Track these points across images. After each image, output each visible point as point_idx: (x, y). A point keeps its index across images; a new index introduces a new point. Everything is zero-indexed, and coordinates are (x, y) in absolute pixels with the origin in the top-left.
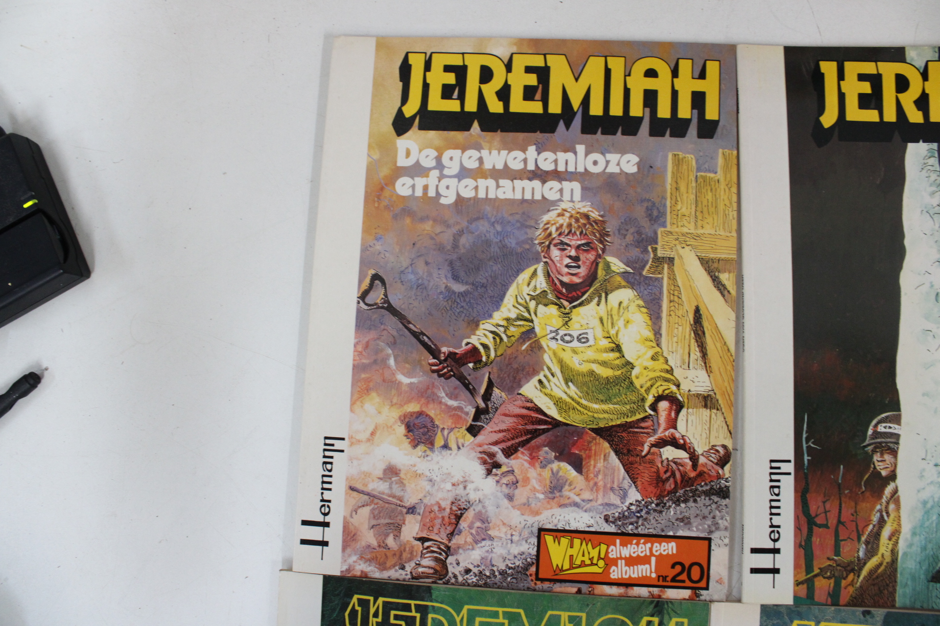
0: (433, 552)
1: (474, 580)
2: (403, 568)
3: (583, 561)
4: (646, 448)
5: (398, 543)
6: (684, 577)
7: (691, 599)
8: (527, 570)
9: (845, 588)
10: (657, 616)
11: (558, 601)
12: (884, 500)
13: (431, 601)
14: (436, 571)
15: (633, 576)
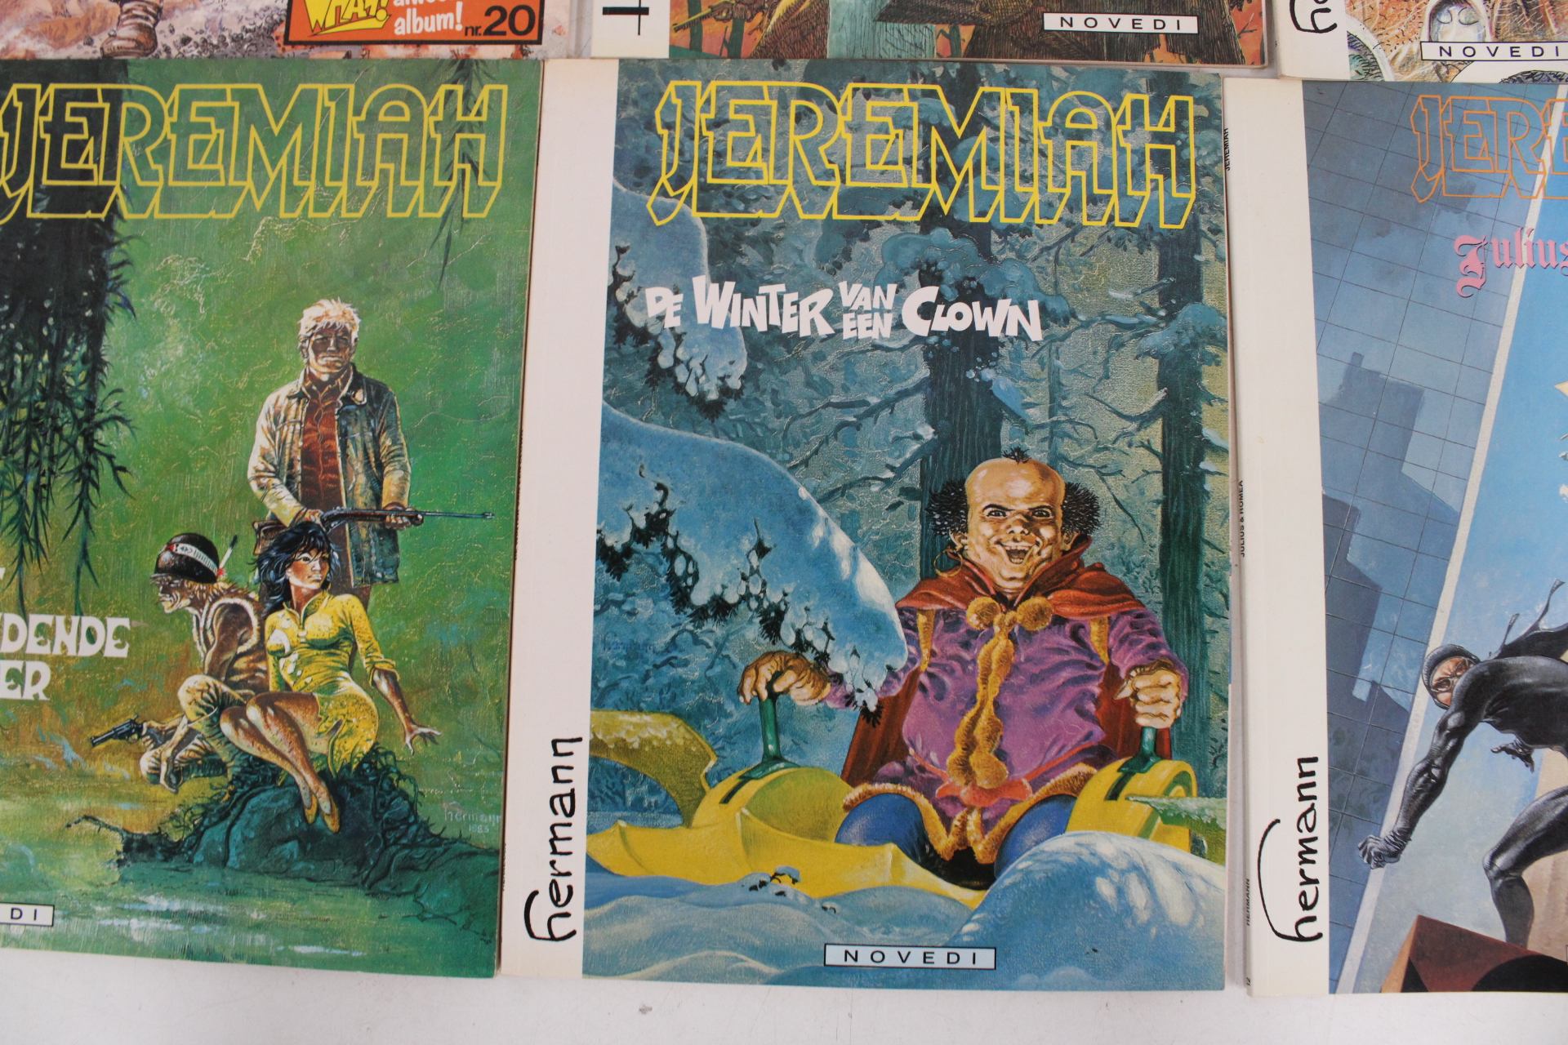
0: (137, 16)
1: (195, 52)
2: (90, 43)
3: (355, 15)
5: (85, 7)
6: (505, 26)
7: (514, 57)
8: (272, 31)
9: (750, 34)
10: (462, 83)
11: (315, 70)
13: (127, 82)
14: (139, 44)
15: (428, 30)
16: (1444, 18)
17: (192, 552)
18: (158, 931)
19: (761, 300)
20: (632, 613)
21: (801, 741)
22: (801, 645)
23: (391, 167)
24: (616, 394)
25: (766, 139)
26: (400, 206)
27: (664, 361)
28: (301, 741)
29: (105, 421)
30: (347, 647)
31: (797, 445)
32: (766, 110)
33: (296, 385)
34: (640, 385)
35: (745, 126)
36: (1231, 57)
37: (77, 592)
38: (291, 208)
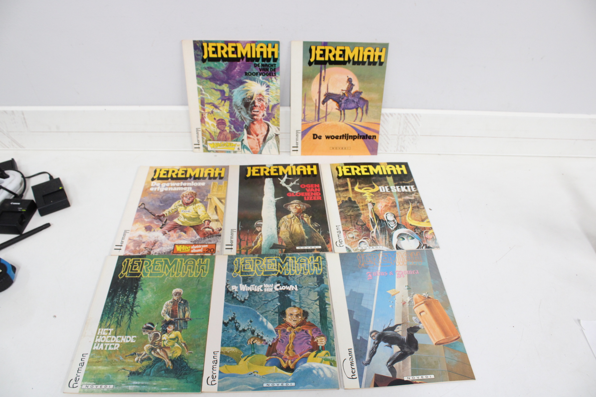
0: (148, 250)
1: (157, 255)
2: (139, 253)
3: (185, 250)
4: (202, 229)
5: (139, 249)
6: (209, 251)
7: (211, 255)
8: (171, 252)
10: (202, 259)
11: (178, 257)
12: (259, 235)
13: (145, 258)
14: (148, 254)
15: (197, 252)
16: (361, 244)
17: (150, 325)
18: (134, 388)
19: (251, 287)
20: (228, 332)
21: (258, 350)
22: (258, 335)
23: (190, 270)
24: (226, 300)
25: (252, 265)
26: (191, 275)
27: (235, 296)
28: (167, 354)
29: (136, 306)
30: (177, 339)
31: (257, 306)
32: (252, 261)
33: (172, 300)
34: (231, 299)
35: (248, 263)
36: (327, 251)
37: (127, 332)
38: (172, 275)
